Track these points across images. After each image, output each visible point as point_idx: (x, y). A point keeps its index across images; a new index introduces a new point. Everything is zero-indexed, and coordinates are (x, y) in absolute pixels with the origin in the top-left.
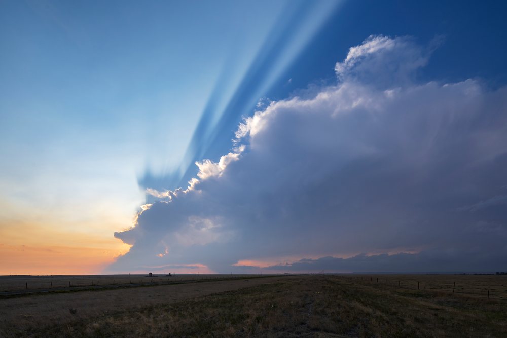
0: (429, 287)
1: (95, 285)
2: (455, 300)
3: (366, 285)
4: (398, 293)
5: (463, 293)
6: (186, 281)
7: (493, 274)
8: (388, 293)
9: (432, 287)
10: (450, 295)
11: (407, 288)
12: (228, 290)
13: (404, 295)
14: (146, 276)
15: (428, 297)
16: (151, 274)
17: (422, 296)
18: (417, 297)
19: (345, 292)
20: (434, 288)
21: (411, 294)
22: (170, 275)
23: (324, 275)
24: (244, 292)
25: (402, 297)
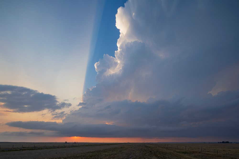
0: (191, 149)
1: (35, 147)
2: (202, 155)
3: (163, 148)
4: (177, 151)
5: (206, 151)
6: (81, 145)
7: (216, 143)
8: (172, 151)
9: (192, 149)
10: (200, 152)
11: (181, 149)
12: (97, 150)
13: (179, 152)
14: (64, 143)
15: (190, 153)
16: (66, 142)
17: (187, 153)
18: (185, 154)
19: (151, 152)
20: (193, 149)
21: (182, 152)
22: (75, 143)
23: (145, 143)
24: (105, 151)
25: (178, 154)
